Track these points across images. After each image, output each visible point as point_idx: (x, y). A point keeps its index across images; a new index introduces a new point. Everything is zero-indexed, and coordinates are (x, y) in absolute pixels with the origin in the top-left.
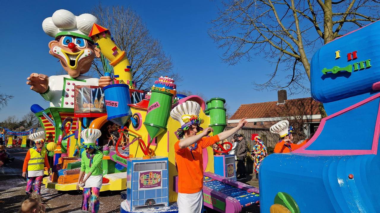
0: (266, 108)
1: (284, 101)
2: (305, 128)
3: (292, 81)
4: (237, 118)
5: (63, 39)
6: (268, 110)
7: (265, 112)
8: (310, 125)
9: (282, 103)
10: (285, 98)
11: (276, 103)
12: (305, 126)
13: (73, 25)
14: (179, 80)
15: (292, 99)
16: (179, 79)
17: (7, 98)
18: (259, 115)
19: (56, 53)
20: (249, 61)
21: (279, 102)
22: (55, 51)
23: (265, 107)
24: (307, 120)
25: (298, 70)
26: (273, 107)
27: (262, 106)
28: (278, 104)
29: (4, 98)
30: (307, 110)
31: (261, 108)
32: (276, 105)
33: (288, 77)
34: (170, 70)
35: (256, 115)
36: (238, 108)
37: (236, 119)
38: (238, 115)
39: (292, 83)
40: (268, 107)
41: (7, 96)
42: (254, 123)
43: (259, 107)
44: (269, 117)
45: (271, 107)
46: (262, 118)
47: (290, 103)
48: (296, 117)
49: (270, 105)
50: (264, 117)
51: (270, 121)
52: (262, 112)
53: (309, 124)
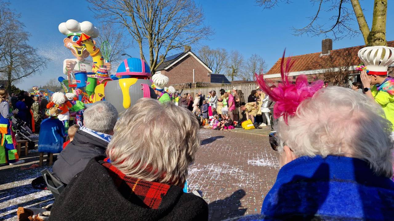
0: (308, 60)
1: (329, 51)
2: (351, 79)
3: (337, 24)
4: (274, 72)
5: (73, 37)
6: (309, 62)
7: (306, 64)
8: (356, 77)
9: (326, 54)
10: (330, 47)
11: (319, 54)
12: (350, 78)
13: (78, 29)
14: (211, 34)
15: (339, 49)
16: (211, 32)
17: (47, 61)
18: (299, 67)
19: (70, 47)
20: (287, 3)
21: (323, 53)
22: (69, 46)
23: (306, 60)
24: (354, 71)
25: (345, 9)
26: (315, 59)
27: (302, 58)
28: (321, 55)
29: (44, 60)
30: (354, 60)
31: (302, 60)
32: (319, 57)
33: (332, 18)
34: (201, 23)
35: (295, 68)
36: (276, 62)
37: (273, 74)
38: (275, 69)
39: (337, 25)
40: (310, 59)
41: (47, 59)
42: (293, 77)
43: (299, 60)
44: (310, 69)
45: (313, 59)
46: (302, 71)
47: (336, 53)
48: (341, 68)
49: (312, 57)
50: (304, 70)
51: (311, 74)
52: (302, 65)
53: (355, 75)
